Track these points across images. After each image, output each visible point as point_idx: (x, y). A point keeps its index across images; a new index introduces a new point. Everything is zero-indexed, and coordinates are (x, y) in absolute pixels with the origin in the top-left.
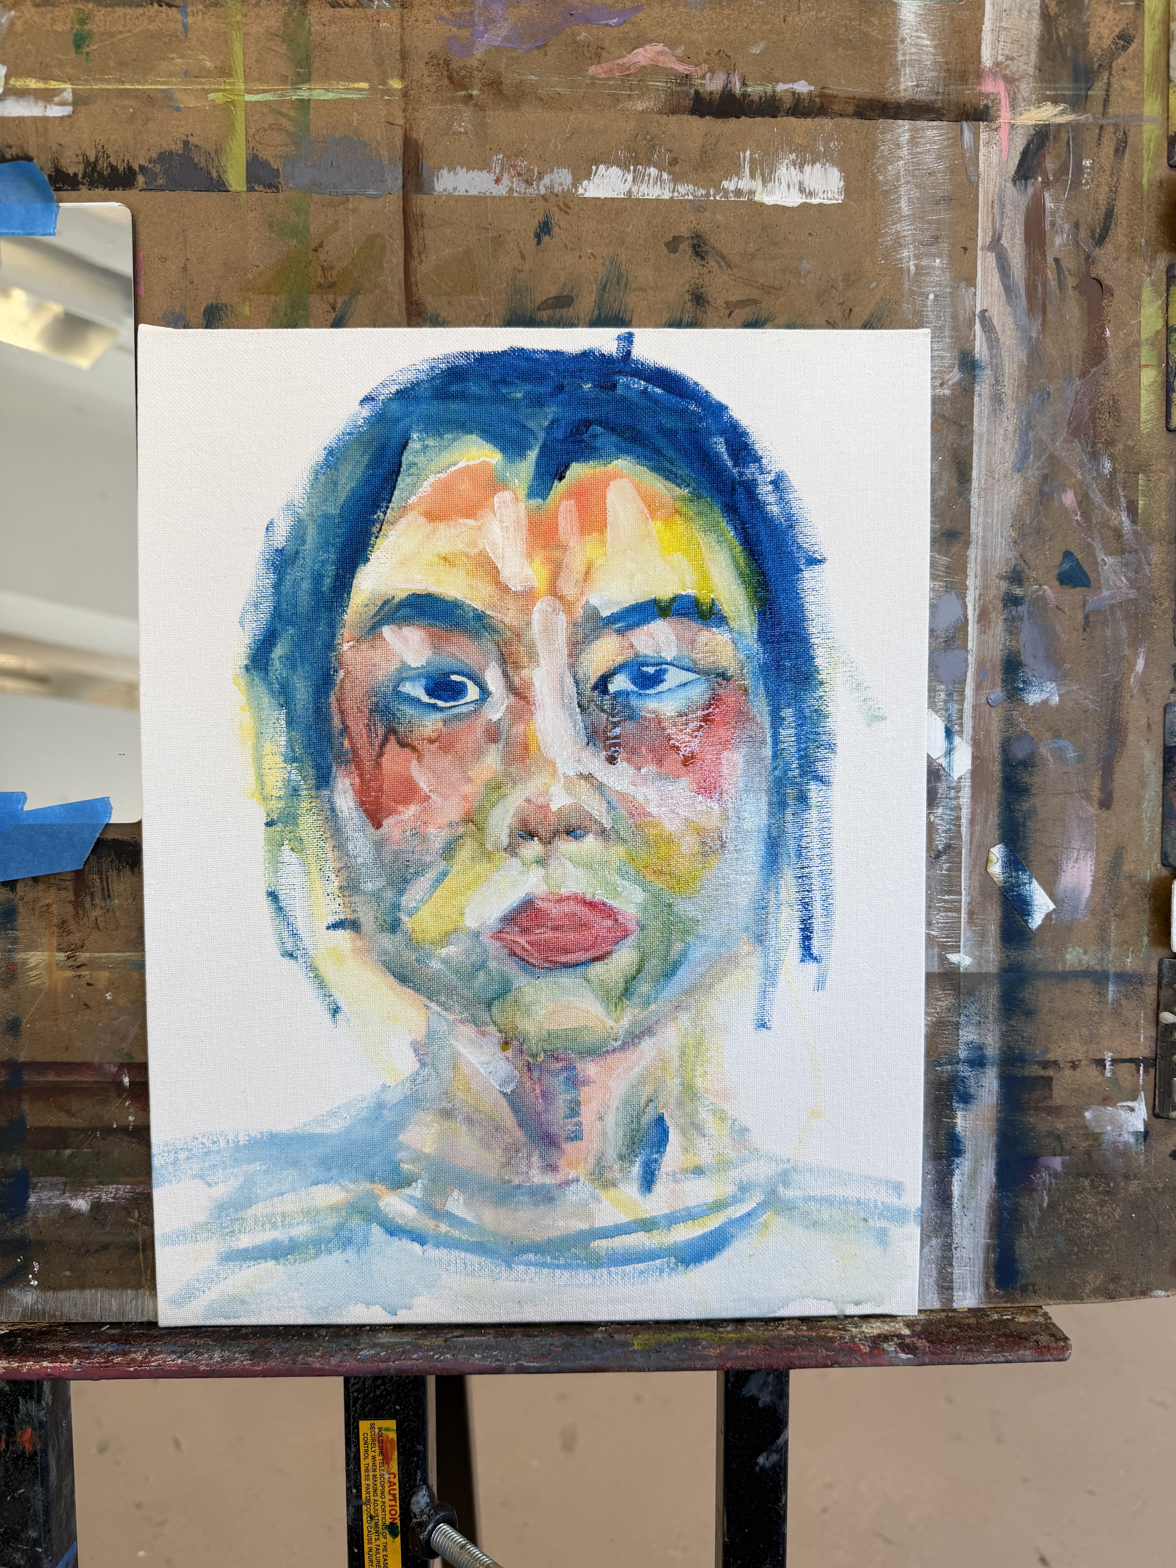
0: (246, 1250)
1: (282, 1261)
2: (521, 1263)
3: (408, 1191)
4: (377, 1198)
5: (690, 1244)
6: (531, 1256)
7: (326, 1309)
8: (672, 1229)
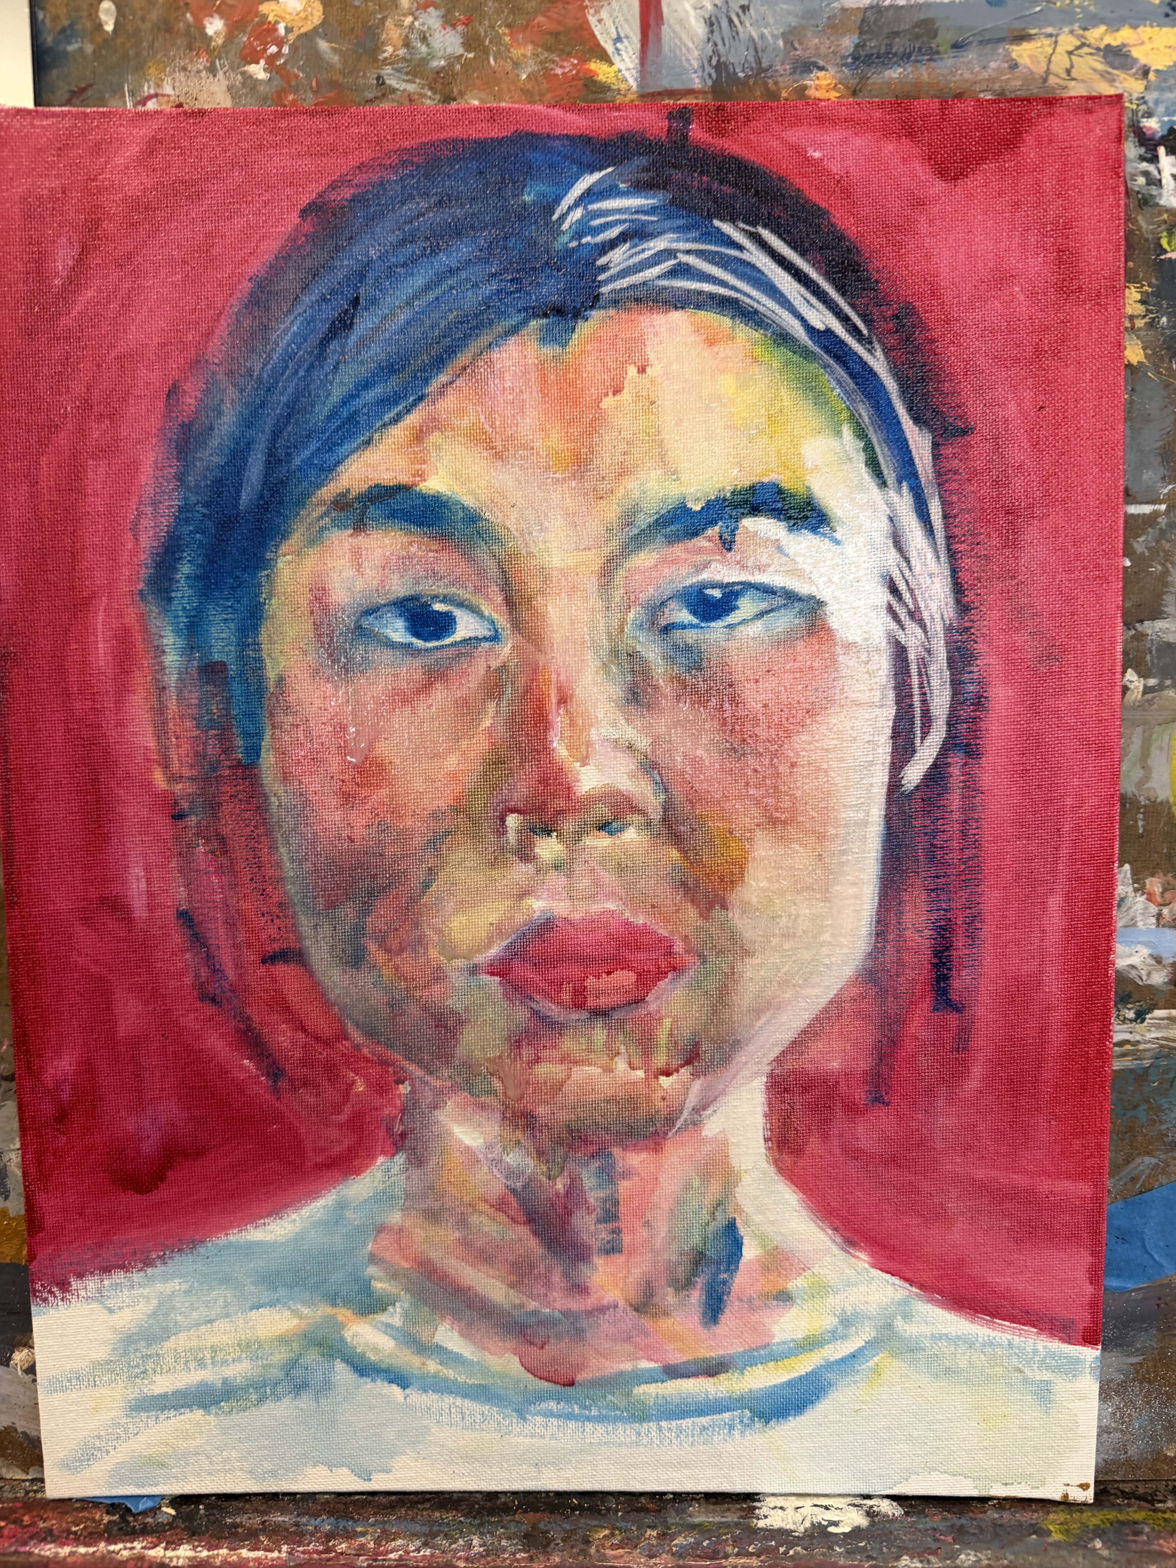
0: (165, 1396)
1: (213, 1409)
2: (539, 1413)
3: (383, 1318)
4: (340, 1326)
5: (772, 1392)
6: (552, 1405)
7: (273, 1473)
8: (746, 1373)
